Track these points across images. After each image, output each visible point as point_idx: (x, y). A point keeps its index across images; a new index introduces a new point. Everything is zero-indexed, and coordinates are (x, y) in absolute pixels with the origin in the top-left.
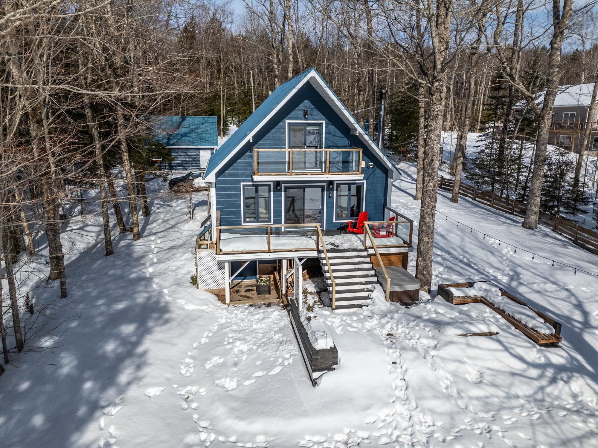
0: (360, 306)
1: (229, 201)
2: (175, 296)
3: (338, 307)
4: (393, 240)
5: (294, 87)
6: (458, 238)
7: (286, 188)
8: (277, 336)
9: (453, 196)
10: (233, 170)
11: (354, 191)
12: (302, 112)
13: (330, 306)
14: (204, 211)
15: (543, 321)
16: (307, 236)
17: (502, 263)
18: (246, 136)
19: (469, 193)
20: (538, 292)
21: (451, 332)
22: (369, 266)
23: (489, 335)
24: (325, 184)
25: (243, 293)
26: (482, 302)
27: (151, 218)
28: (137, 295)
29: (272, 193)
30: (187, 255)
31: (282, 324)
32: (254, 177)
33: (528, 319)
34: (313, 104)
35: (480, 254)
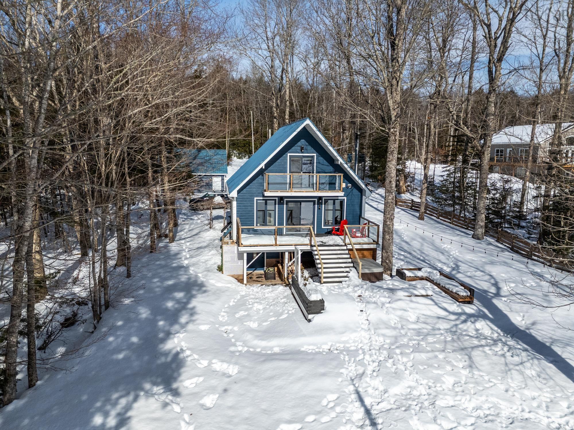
0: (341, 282)
1: (246, 211)
2: (208, 278)
3: (325, 283)
4: (366, 240)
5: (295, 131)
6: (419, 244)
7: (287, 202)
8: (283, 300)
9: (420, 215)
10: (249, 188)
11: (338, 207)
12: (299, 148)
13: (320, 282)
14: (221, 222)
15: (463, 288)
16: (303, 237)
17: (448, 259)
18: (260, 164)
19: (434, 213)
20: (470, 277)
21: (401, 294)
22: (348, 256)
23: (427, 296)
24: (316, 199)
25: (255, 278)
26: (426, 280)
27: (179, 228)
28: (180, 277)
29: (277, 205)
30: (213, 251)
31: (286, 294)
32: (265, 193)
33: (453, 287)
34: (307, 142)
35: (433, 254)
